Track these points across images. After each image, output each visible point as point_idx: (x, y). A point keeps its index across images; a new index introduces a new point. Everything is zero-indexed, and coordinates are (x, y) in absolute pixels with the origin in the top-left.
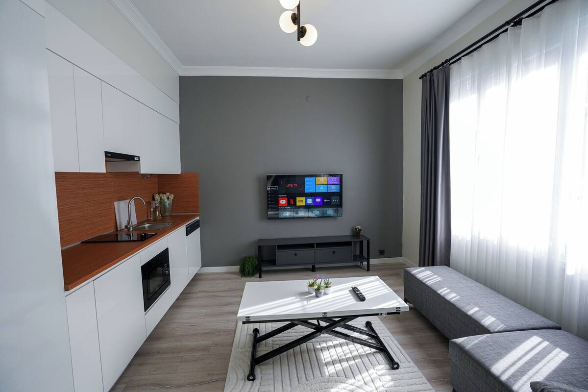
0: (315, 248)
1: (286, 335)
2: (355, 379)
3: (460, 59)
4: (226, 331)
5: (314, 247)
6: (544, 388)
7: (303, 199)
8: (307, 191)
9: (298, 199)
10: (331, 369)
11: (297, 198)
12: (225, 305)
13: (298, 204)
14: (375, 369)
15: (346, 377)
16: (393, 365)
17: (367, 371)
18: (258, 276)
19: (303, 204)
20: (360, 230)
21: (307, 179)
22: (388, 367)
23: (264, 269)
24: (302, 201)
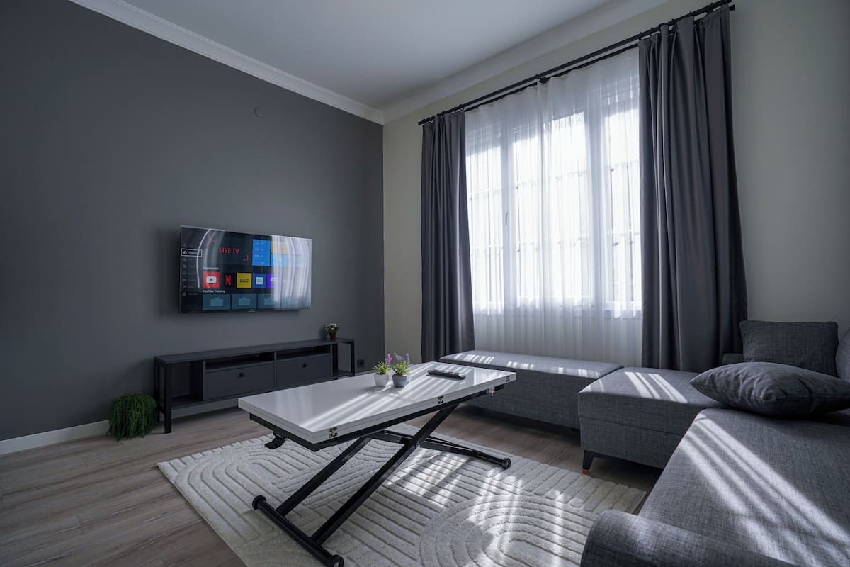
0: (276, 361)
1: (333, 483)
2: (480, 495)
3: (478, 106)
4: (180, 531)
5: (273, 360)
6: (712, 375)
7: (249, 276)
8: (255, 263)
9: (240, 276)
10: (440, 500)
11: (238, 274)
12: (123, 493)
13: (240, 285)
14: (488, 476)
15: (468, 499)
16: (503, 464)
17: (483, 482)
18: (163, 430)
19: (248, 285)
20: (336, 329)
21: (256, 242)
22: (498, 469)
23: (176, 413)
24: (246, 281)
